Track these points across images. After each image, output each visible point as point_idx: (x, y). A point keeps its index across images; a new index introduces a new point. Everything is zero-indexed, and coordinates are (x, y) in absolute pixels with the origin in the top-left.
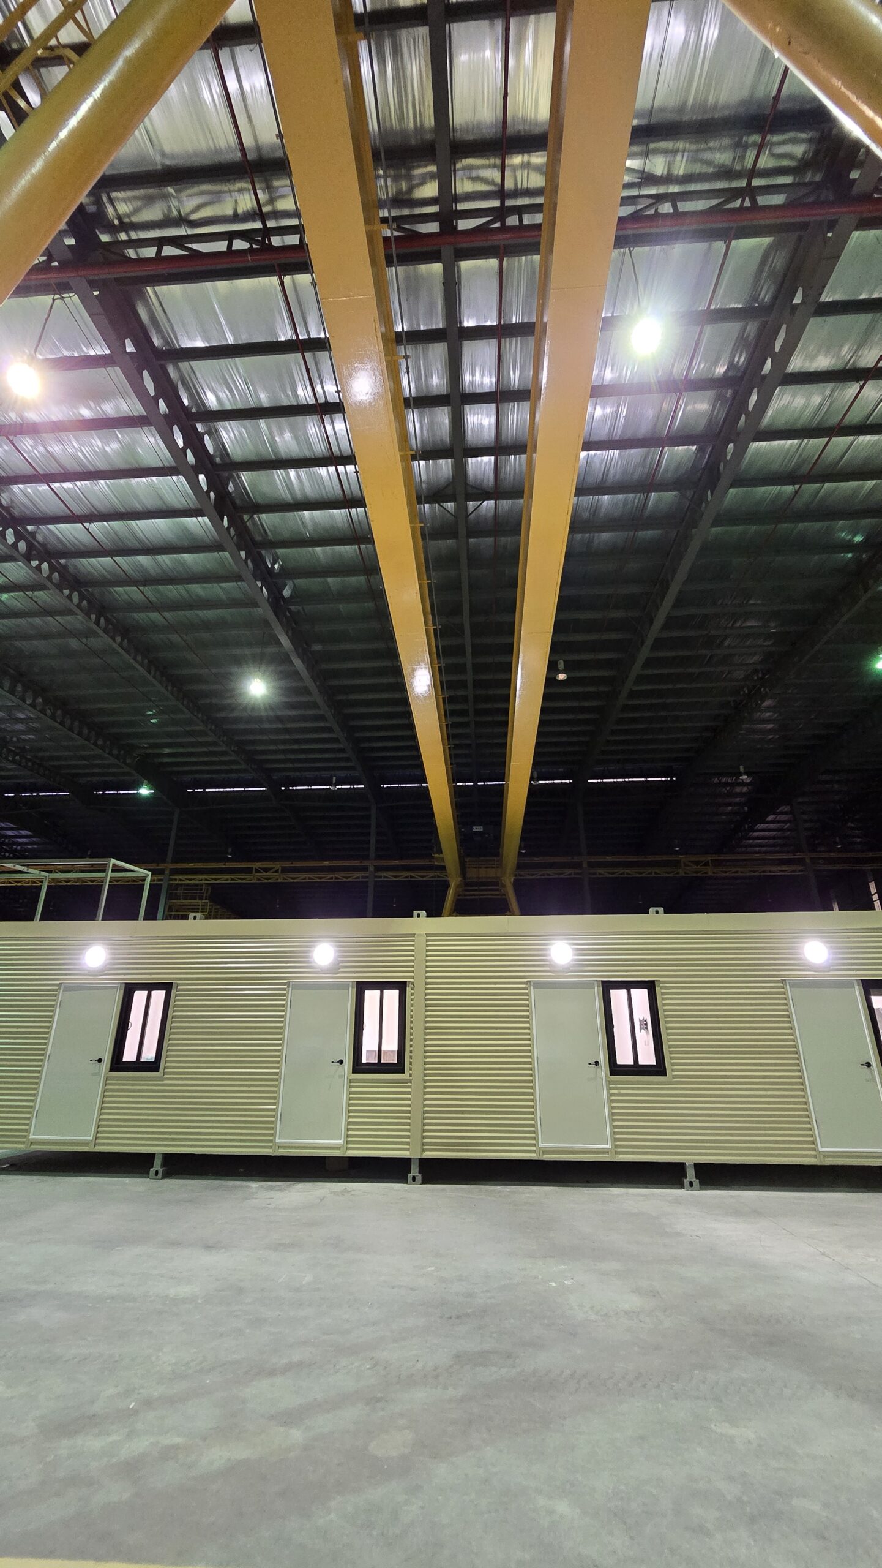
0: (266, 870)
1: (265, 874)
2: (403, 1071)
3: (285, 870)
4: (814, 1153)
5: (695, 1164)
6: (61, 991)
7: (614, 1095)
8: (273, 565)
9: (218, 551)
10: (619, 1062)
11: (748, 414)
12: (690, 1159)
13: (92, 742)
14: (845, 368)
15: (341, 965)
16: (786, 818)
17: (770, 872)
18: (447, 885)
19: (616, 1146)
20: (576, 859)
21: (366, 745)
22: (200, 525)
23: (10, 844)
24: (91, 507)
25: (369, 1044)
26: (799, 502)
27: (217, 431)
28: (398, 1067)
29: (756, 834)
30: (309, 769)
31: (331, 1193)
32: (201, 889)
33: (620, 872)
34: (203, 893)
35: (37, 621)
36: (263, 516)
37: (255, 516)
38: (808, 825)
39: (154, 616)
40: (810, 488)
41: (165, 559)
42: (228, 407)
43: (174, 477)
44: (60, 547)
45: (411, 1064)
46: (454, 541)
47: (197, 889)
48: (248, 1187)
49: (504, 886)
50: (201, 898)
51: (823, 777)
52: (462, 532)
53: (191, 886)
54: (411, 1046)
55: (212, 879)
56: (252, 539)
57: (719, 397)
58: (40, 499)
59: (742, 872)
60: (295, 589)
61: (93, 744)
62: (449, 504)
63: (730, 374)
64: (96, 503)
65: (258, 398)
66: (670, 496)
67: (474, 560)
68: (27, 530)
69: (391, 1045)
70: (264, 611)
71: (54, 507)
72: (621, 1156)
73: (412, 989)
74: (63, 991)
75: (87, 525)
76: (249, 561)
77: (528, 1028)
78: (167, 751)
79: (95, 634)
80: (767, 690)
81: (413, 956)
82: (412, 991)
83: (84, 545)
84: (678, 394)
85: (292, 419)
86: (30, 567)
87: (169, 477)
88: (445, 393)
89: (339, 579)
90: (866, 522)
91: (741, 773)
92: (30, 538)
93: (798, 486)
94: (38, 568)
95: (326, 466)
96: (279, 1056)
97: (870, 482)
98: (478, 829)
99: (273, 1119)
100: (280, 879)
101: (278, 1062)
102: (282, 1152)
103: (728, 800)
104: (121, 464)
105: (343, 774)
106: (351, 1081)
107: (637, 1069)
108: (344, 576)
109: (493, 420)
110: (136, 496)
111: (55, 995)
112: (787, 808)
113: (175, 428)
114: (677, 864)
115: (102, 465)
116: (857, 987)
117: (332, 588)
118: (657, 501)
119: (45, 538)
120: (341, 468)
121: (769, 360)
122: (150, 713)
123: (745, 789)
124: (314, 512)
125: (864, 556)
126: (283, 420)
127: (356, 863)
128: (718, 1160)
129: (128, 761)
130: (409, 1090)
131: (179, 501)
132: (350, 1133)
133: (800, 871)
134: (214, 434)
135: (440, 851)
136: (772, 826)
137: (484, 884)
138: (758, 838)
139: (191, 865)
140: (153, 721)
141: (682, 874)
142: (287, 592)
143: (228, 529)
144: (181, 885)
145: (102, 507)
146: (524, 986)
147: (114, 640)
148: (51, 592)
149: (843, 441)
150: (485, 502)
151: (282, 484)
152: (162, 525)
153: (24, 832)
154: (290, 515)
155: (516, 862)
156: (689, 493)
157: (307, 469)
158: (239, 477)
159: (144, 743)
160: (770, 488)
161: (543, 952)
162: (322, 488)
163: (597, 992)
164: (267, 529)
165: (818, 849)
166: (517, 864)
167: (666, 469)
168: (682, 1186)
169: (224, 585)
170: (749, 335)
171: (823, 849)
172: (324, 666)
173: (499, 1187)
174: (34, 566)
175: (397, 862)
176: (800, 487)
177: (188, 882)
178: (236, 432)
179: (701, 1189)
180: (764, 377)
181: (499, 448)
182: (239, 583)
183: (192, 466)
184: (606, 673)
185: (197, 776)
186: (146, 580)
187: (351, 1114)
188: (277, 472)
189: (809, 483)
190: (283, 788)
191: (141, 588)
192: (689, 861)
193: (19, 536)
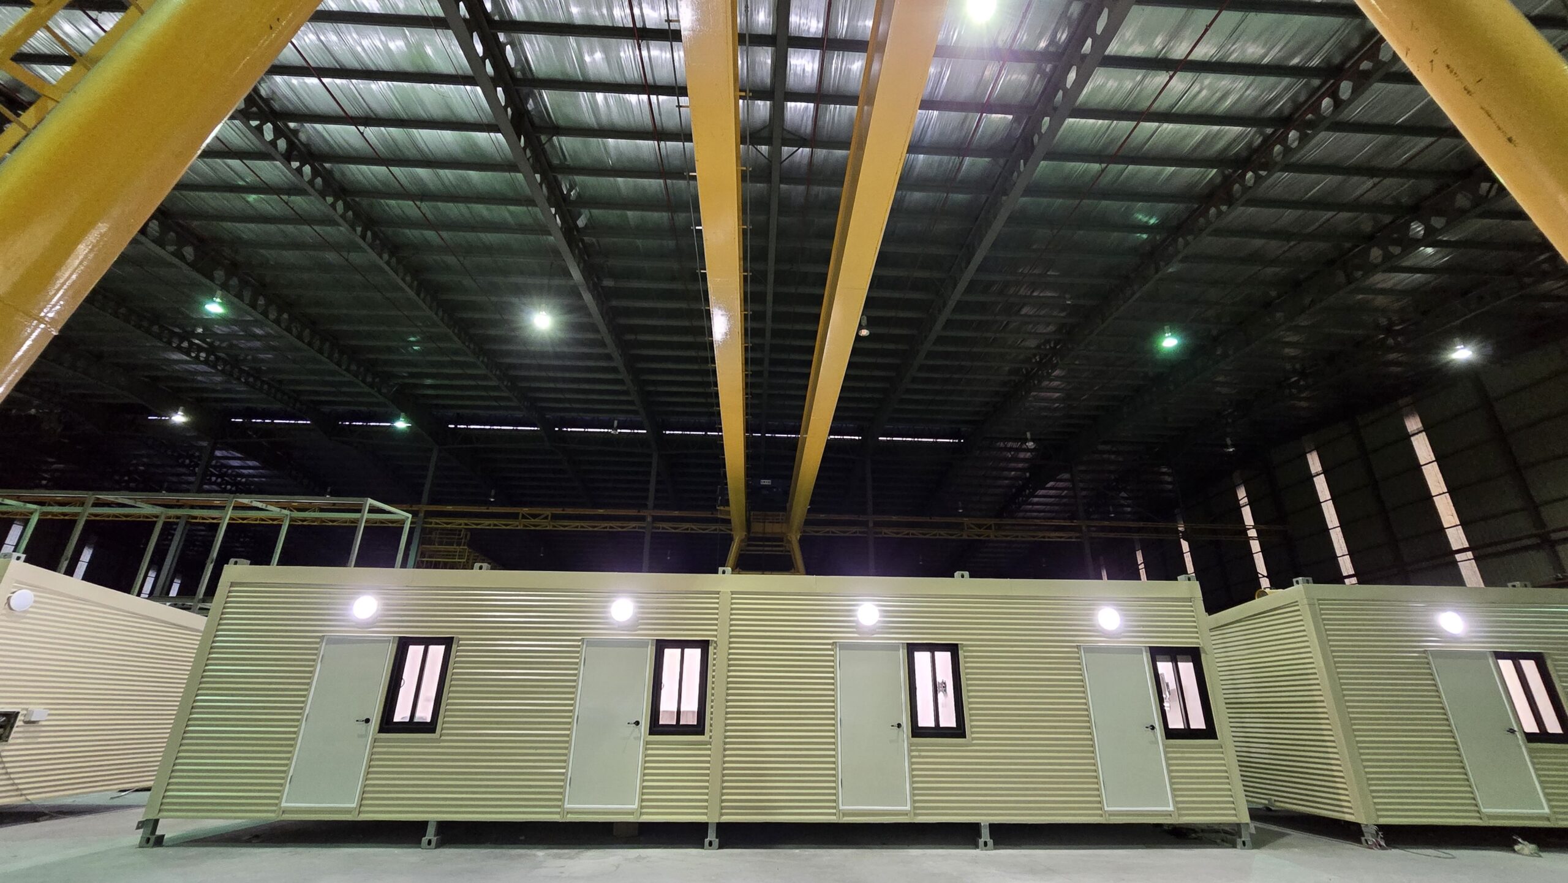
0: (535, 516)
1: (533, 520)
2: (702, 733)
3: (555, 517)
4: (1100, 812)
5: (990, 825)
6: (324, 644)
7: (916, 757)
8: (569, 191)
9: (509, 171)
10: (920, 724)
11: (1066, 91)
12: (984, 820)
13: (344, 367)
14: (1157, 57)
15: (640, 621)
16: (1064, 486)
17: (1049, 537)
18: (730, 539)
19: (915, 808)
20: (862, 518)
21: (652, 388)
22: (492, 142)
23: (234, 476)
24: (368, 110)
25: (668, 704)
26: (1105, 180)
27: (521, 44)
28: (698, 729)
29: (1036, 500)
30: (586, 411)
31: (626, 860)
32: (460, 535)
33: (904, 533)
34: (462, 538)
35: (290, 228)
36: (563, 139)
37: (555, 138)
38: (1084, 493)
39: (430, 234)
40: (1114, 168)
41: (447, 174)
42: (536, 18)
43: (468, 87)
44: (327, 149)
45: (711, 725)
46: (765, 185)
47: (455, 535)
48: (535, 855)
49: (789, 542)
50: (459, 544)
51: (1101, 447)
52: (775, 176)
53: (447, 530)
54: (712, 707)
55: (473, 524)
56: (550, 164)
57: (1039, 70)
58: (308, 95)
59: (1022, 537)
60: (591, 219)
61: (345, 370)
62: (763, 147)
63: (1052, 49)
64: (374, 106)
65: (570, 13)
66: (983, 161)
67: (785, 207)
68: (288, 127)
69: (690, 704)
70: (556, 239)
71: (324, 105)
72: (920, 818)
73: (715, 648)
74: (326, 644)
75: (362, 128)
76: (544, 186)
77: (833, 690)
78: (429, 382)
79: (357, 248)
80: (1059, 359)
81: (717, 614)
82: (715, 651)
83: (355, 150)
84: (1001, 63)
85: (605, 40)
86: (289, 168)
87: (462, 87)
88: (771, 33)
89: (638, 213)
90: (1162, 206)
91: (1027, 439)
92: (291, 137)
93: (1105, 165)
94: (299, 170)
95: (639, 93)
96: (570, 717)
97: (1169, 168)
98: (766, 482)
99: (562, 784)
100: (548, 525)
101: (569, 723)
102: (571, 818)
103: (1013, 465)
104: (408, 67)
105: (622, 417)
106: (647, 743)
107: (938, 732)
108: (643, 210)
109: (816, 66)
110: (421, 103)
111: (316, 649)
112: (1066, 476)
113: (475, 34)
114: (959, 526)
115: (385, 65)
116: (1144, 653)
117: (630, 220)
118: (973, 164)
119: (309, 138)
120: (653, 98)
121: (1089, 41)
122: (412, 339)
123: (1028, 455)
124: (619, 140)
125: (1158, 238)
126: (595, 41)
127: (632, 512)
128: (1013, 820)
129: (384, 391)
130: (709, 752)
131: (470, 113)
132: (645, 797)
133: (1077, 538)
134: (517, 47)
135: (726, 503)
136: (1052, 492)
137: (768, 540)
138: (1037, 504)
139: (450, 508)
140: (415, 348)
141: (965, 537)
142: (581, 222)
143: (524, 149)
144: (437, 529)
145: (380, 109)
146: (830, 647)
147: (381, 257)
148: (312, 198)
149: (1149, 126)
150: (801, 149)
151: (587, 107)
152: (448, 138)
153: (250, 463)
154: (594, 141)
155: (805, 517)
156: (1002, 161)
157: (617, 95)
158: (541, 95)
159: (404, 371)
160: (1078, 164)
161: (850, 612)
162: (631, 116)
163: (902, 654)
164: (566, 153)
165: (1092, 517)
166: (806, 520)
167: (982, 137)
168: (976, 846)
169: (512, 208)
170: (1072, 14)
171: (1096, 516)
172: (614, 303)
173: (797, 851)
174: (295, 167)
175: (676, 513)
176: (1106, 167)
177: (445, 526)
178: (542, 46)
179: (995, 849)
180: (1085, 56)
181: (820, 95)
182: (530, 208)
183: (491, 78)
184: (905, 332)
185: (461, 411)
186: (423, 195)
187: (646, 778)
188: (584, 96)
189: (1115, 163)
190: (557, 429)
191: (418, 203)
192: (972, 524)
193: (278, 133)
